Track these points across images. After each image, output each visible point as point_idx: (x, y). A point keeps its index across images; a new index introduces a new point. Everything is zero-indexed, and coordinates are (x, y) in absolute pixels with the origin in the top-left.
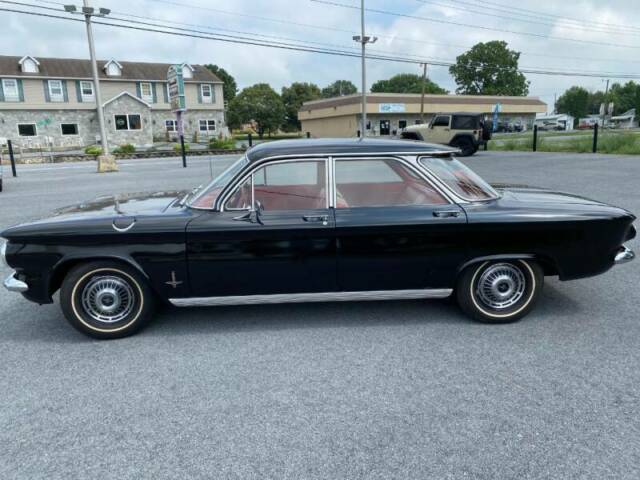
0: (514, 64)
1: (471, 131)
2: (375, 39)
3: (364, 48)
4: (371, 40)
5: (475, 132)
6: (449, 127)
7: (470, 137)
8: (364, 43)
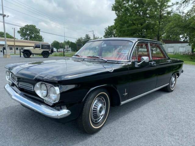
0: (39, 32)
1: (48, 50)
2: (8, 16)
3: (4, 19)
4: (6, 16)
5: (49, 50)
6: (41, 48)
7: (48, 52)
8: (4, 17)
